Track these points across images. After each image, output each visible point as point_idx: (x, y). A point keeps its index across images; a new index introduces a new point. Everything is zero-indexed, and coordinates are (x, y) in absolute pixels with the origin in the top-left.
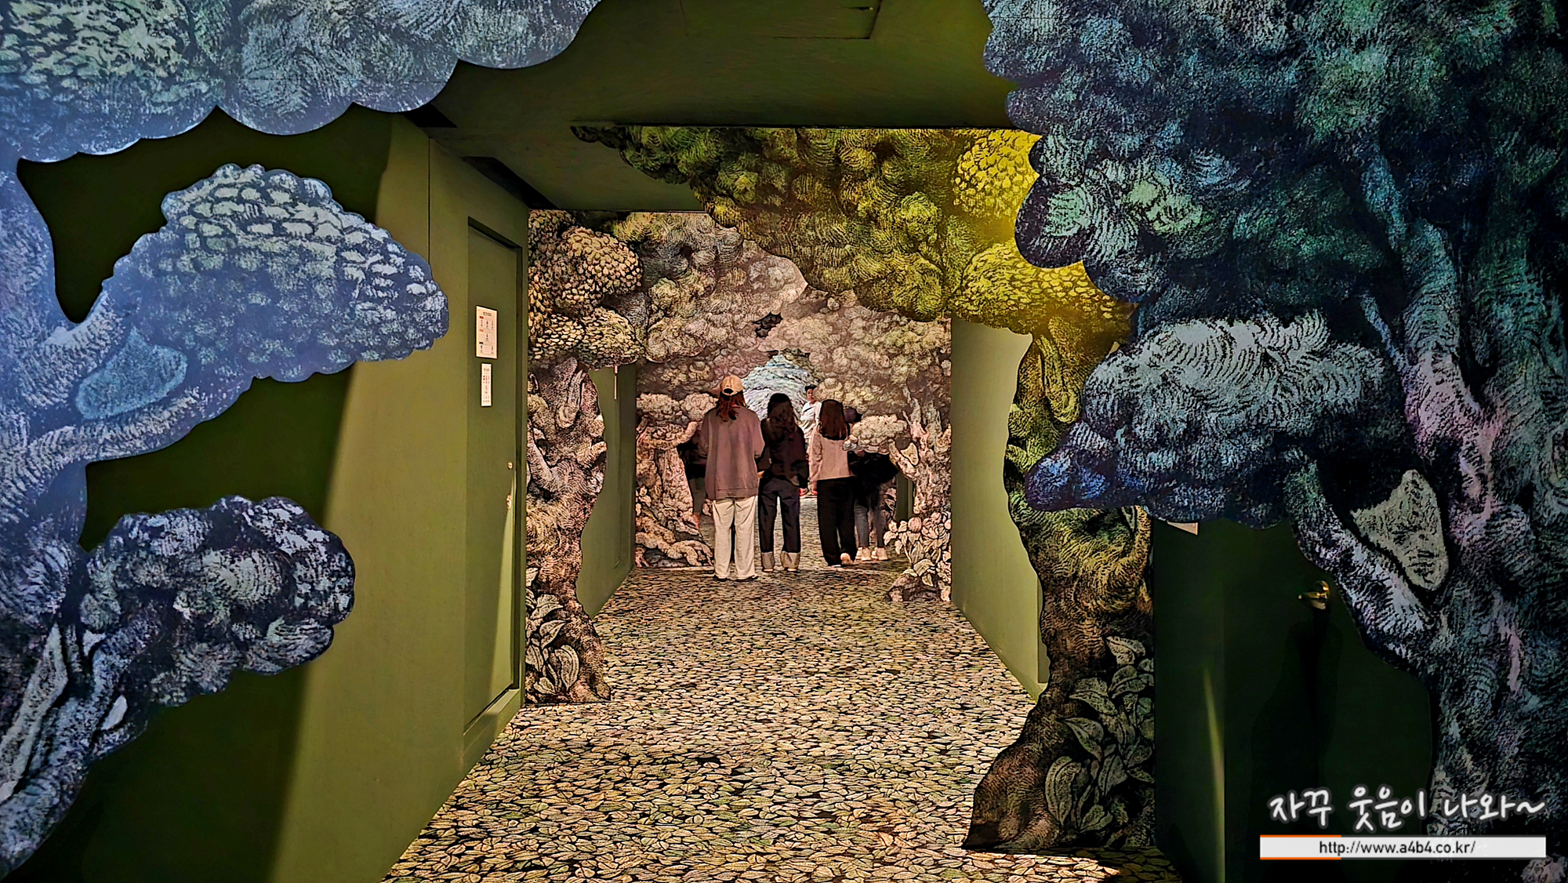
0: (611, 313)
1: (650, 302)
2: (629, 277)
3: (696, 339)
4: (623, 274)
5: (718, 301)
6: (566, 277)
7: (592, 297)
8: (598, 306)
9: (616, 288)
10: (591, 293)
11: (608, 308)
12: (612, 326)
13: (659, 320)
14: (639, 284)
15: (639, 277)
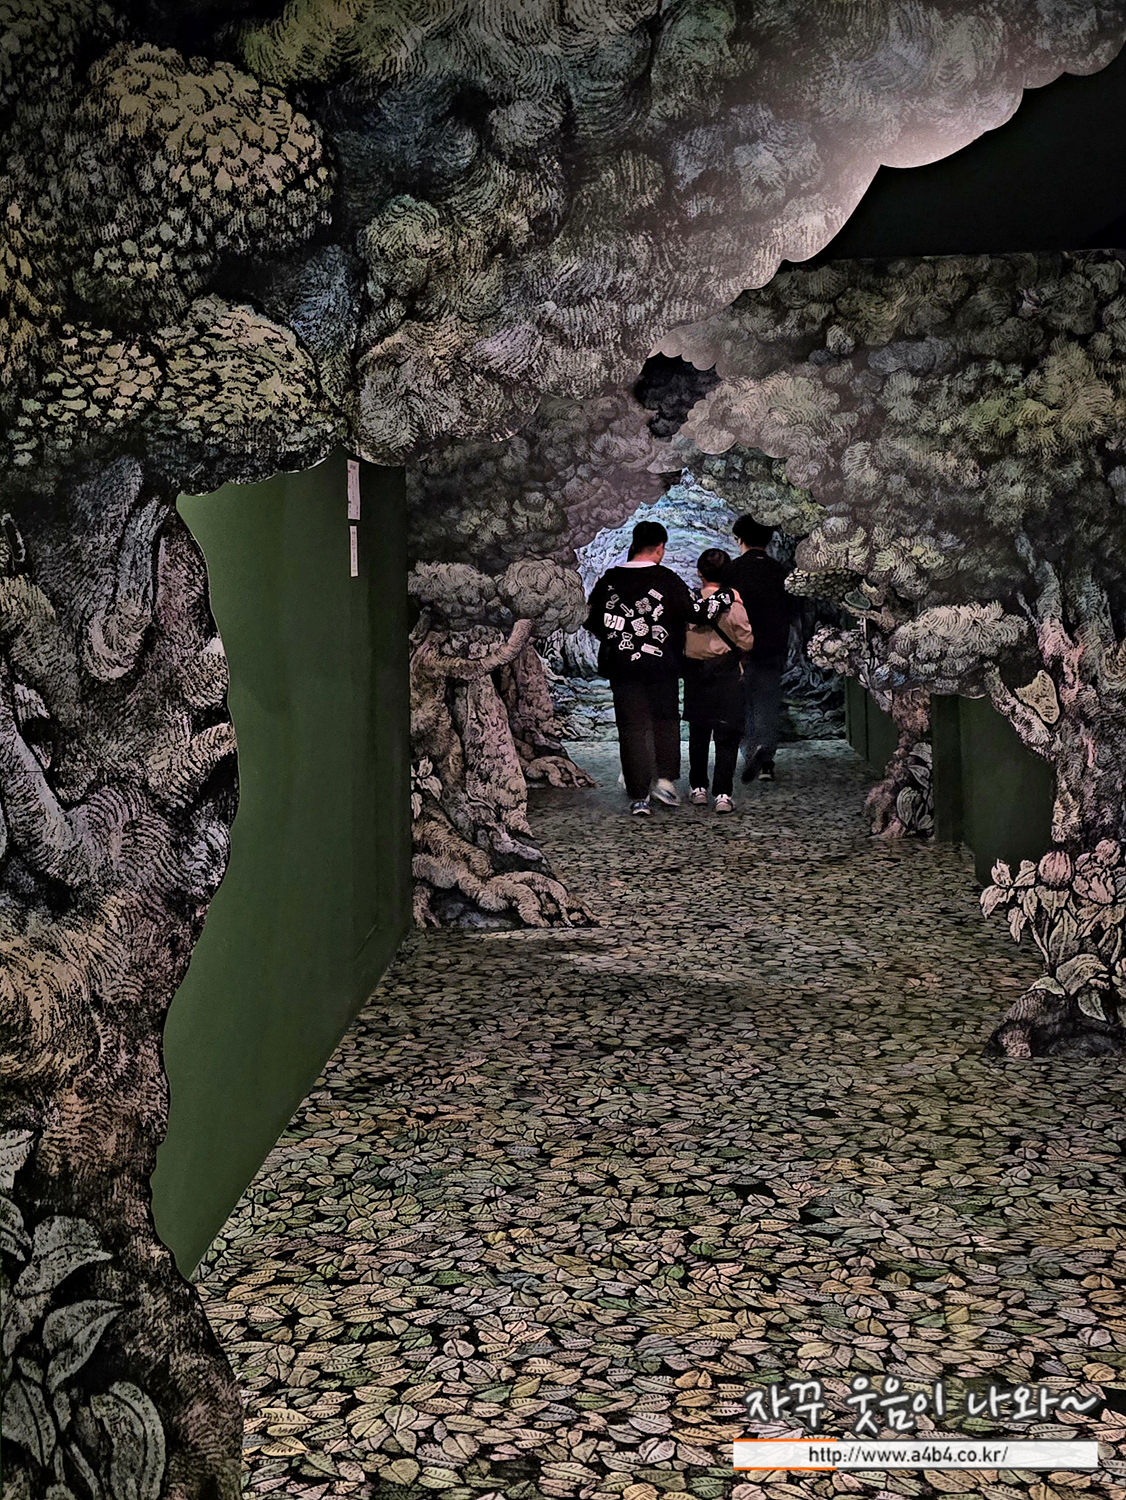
0: (244, 313)
1: (359, 273)
2: (296, 196)
3: (508, 386)
4: (277, 186)
5: (574, 264)
6: (101, 202)
7: (184, 264)
8: (203, 292)
9: (255, 234)
10: (180, 252)
11: (233, 297)
12: (248, 355)
13: (388, 330)
14: (327, 219)
15: (327, 193)
